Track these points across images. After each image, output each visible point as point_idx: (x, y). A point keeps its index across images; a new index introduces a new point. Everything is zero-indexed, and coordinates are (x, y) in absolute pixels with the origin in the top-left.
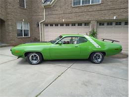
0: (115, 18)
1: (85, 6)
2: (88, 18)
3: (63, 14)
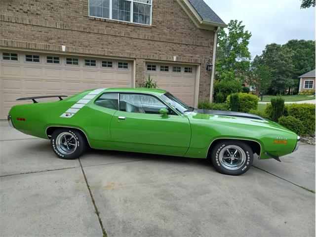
0: (175, 59)
2: (129, 51)
3: (62, 31)
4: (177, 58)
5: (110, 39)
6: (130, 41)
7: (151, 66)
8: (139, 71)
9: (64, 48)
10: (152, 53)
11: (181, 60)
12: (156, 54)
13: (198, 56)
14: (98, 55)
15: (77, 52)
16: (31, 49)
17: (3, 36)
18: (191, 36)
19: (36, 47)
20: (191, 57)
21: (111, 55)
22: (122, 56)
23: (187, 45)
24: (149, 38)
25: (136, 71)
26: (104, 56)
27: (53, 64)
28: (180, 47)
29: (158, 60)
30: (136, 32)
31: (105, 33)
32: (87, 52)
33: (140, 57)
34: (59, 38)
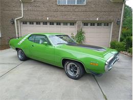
0: (97, 19)
1: (71, 5)
3: (47, 12)
6: (75, 13)
11: (101, 20)
12: (87, 18)
13: (112, 17)
15: (53, 20)
16: (37, 20)
20: (107, 18)
21: (66, 20)
22: (71, 20)
23: (105, 12)
24: (84, 11)
28: (101, 13)
30: (78, 9)
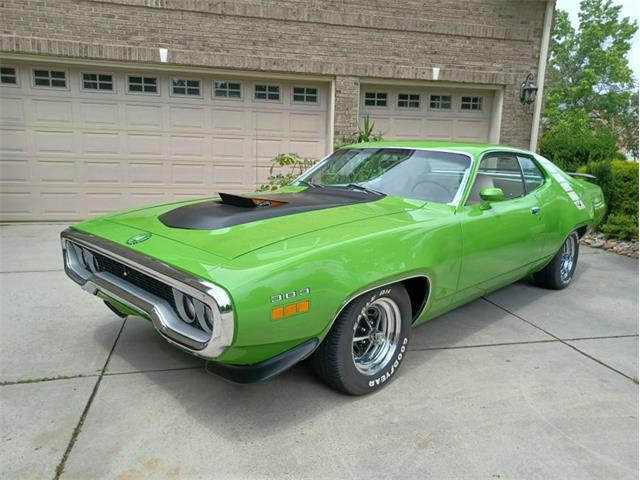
0: (436, 74)
2: (320, 58)
3: (160, 14)
4: (442, 73)
5: (274, 29)
6: (322, 33)
7: (375, 97)
8: (344, 107)
9: (163, 55)
10: (376, 60)
11: (453, 78)
12: (388, 62)
13: (500, 66)
14: (244, 70)
15: (195, 63)
16: (92, 59)
17: (30, 29)
18: (480, 15)
19: (101, 53)
20: (481, 69)
21: (275, 68)
22: (303, 70)
23: (468, 38)
24: (372, 25)
25: (336, 108)
26: (258, 70)
27: (143, 93)
28: (452, 45)
29: (393, 78)
30: (338, 9)
31: (262, 16)
32: (219, 64)
33: (347, 70)
34: (153, 31)
